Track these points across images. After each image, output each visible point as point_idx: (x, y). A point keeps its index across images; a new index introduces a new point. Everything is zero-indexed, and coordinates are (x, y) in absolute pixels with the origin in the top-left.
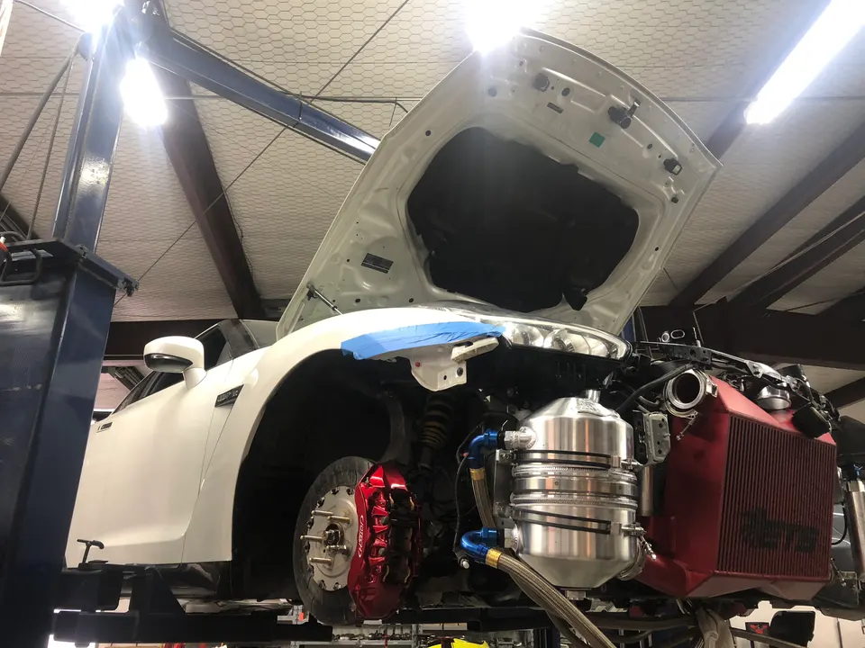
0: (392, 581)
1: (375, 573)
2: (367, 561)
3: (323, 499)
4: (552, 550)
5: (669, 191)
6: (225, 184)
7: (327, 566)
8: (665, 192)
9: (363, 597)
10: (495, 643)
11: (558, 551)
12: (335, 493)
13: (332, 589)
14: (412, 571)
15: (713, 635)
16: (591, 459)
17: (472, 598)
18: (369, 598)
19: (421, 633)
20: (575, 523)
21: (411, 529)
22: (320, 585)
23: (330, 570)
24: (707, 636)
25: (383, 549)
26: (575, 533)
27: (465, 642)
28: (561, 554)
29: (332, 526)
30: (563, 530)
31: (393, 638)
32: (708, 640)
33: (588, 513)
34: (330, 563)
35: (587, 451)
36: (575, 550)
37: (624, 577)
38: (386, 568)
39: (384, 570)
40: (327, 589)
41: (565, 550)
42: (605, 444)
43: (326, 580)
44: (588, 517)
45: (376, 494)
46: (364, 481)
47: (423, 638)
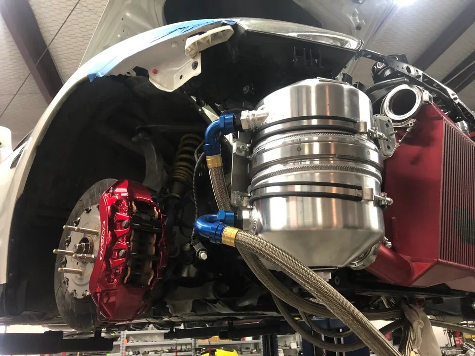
0: (134, 283)
1: (116, 274)
2: (108, 263)
3: (79, 219)
4: (295, 222)
5: (355, 20)
6: (48, 43)
7: (78, 276)
8: (352, 20)
9: (105, 301)
10: (241, 351)
11: (300, 223)
12: (88, 211)
13: (82, 297)
14: (155, 273)
15: (420, 323)
16: (333, 122)
17: (218, 305)
18: (112, 299)
19: (197, 347)
20: (318, 189)
21: (155, 235)
22: (72, 294)
23: (81, 279)
24: (415, 324)
25: (123, 251)
26: (319, 200)
27: (223, 351)
28: (304, 226)
29: (85, 240)
30: (305, 198)
31: (181, 351)
32: (417, 327)
33: (332, 178)
34: (80, 273)
35: (328, 114)
36: (320, 220)
37: (356, 265)
38: (127, 270)
39: (125, 271)
40: (78, 297)
41: (309, 221)
42: (346, 109)
43: (77, 288)
44: (332, 182)
45: (119, 202)
46: (107, 192)
47: (198, 350)
